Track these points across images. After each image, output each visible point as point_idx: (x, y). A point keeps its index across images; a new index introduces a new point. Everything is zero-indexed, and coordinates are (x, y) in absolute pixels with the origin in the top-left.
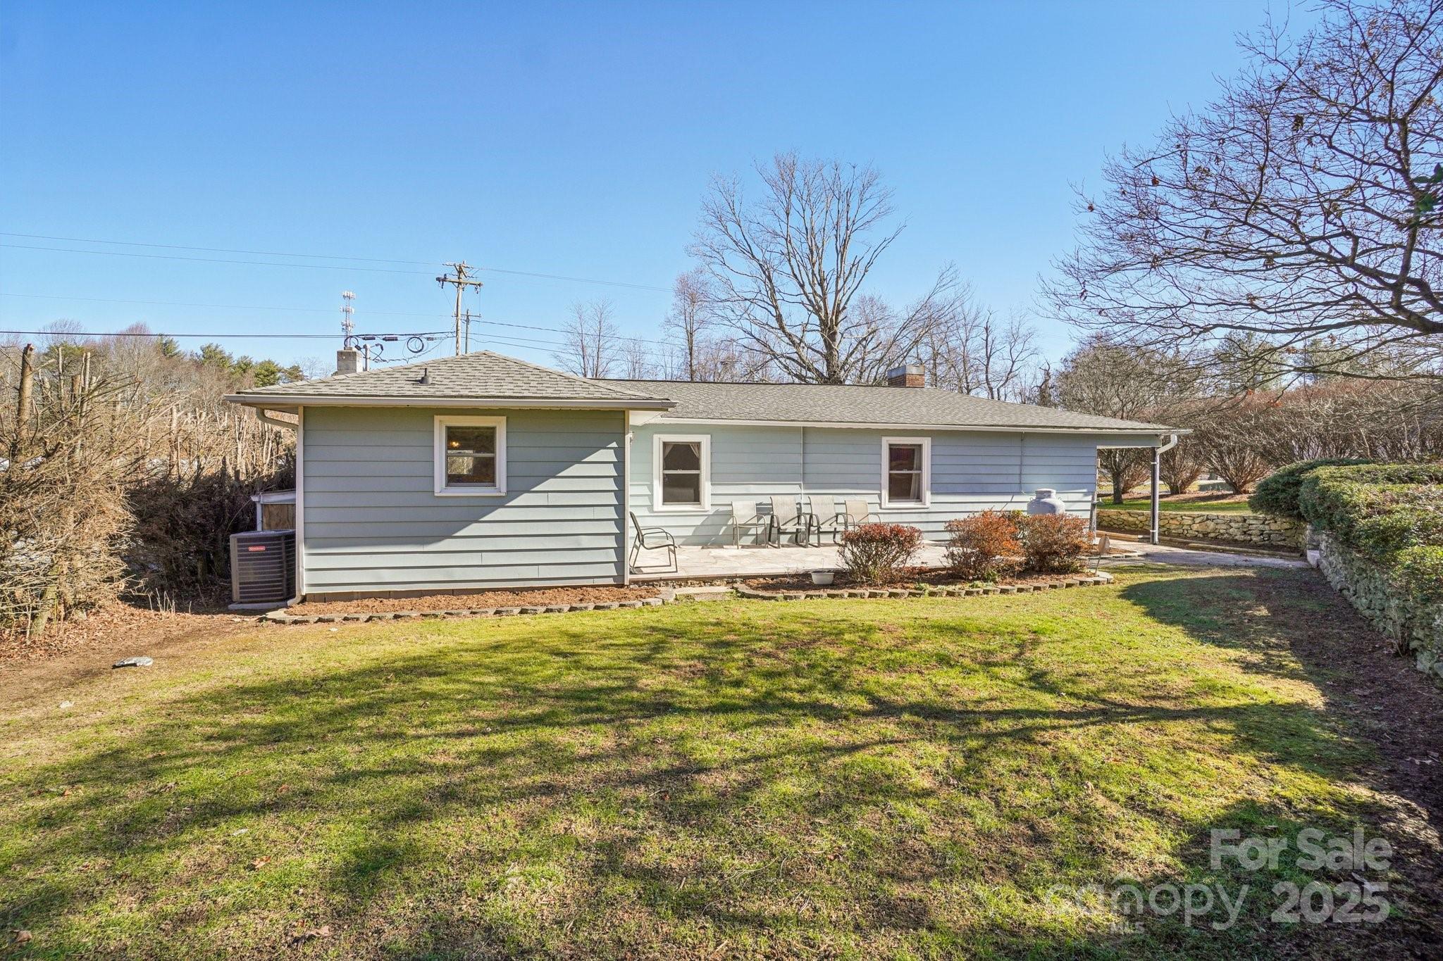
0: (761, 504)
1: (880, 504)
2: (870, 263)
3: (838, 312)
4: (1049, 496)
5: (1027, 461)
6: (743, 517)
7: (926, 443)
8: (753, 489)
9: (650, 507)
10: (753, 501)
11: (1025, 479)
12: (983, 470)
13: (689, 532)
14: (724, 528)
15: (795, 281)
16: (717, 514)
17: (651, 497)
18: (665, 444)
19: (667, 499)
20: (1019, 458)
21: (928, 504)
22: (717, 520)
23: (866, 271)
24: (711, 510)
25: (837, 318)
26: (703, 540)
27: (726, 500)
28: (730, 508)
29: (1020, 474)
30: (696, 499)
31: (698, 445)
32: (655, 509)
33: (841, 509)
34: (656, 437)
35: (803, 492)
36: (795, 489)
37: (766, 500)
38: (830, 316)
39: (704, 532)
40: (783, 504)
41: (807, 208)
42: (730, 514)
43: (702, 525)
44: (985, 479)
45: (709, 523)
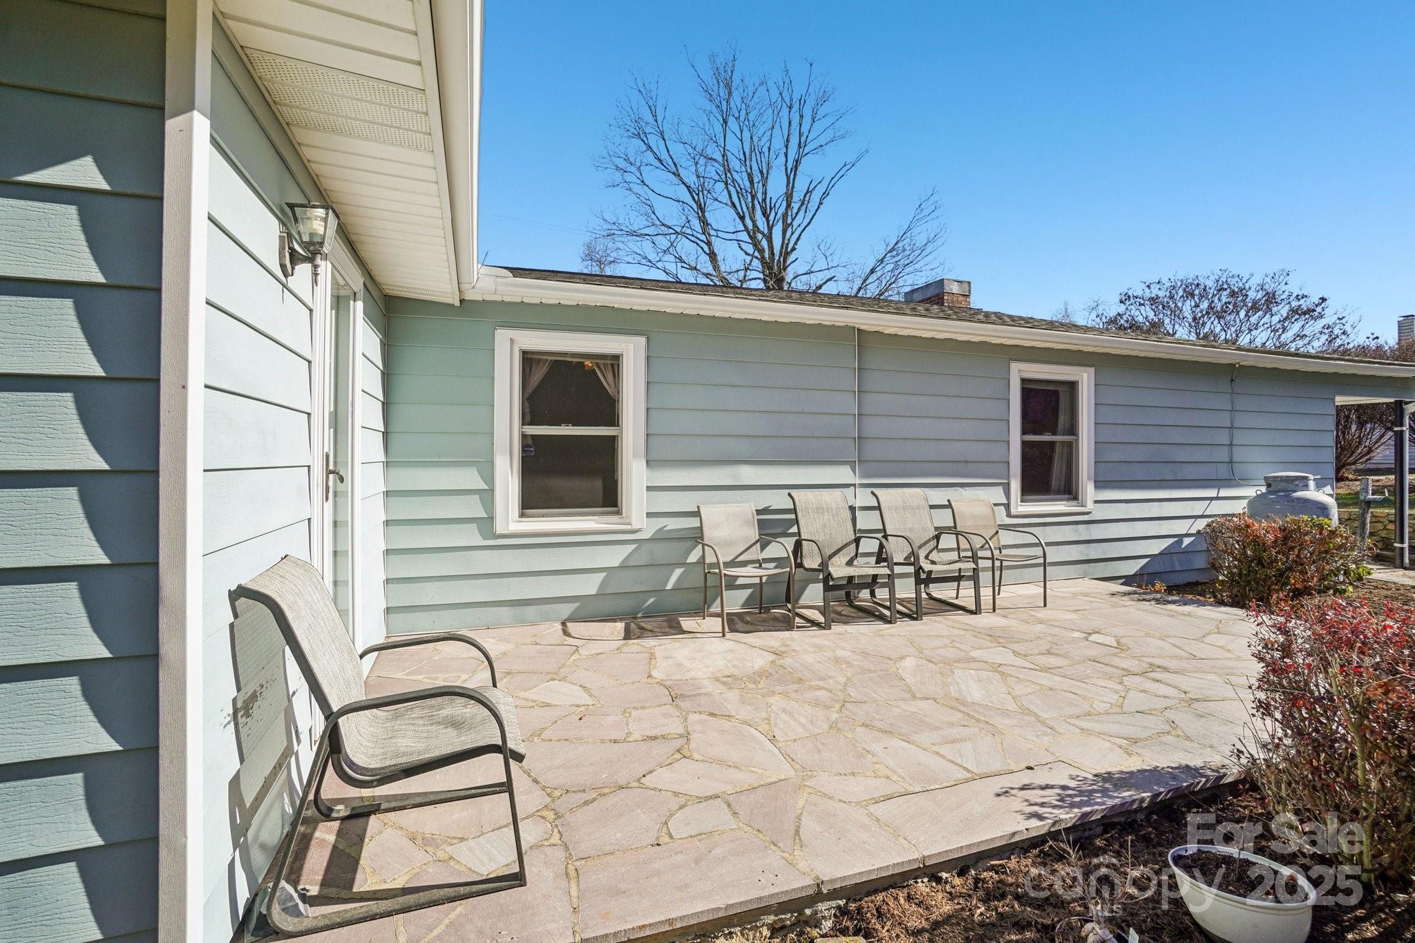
0: (766, 511)
1: (1007, 506)
2: (826, 194)
3: (786, 253)
4: (1306, 487)
5: (1241, 420)
6: (728, 543)
7: (1085, 378)
8: (749, 474)
9: (486, 524)
10: (750, 504)
11: (1239, 454)
12: (1175, 436)
13: (589, 586)
14: (678, 572)
15: (732, 211)
16: (661, 537)
17: (487, 496)
18: (529, 360)
19: (531, 501)
20: (1227, 414)
21: (1090, 506)
22: (663, 552)
23: (821, 203)
24: (649, 529)
25: (785, 261)
26: (625, 605)
27: (686, 502)
28: (694, 522)
29: (1231, 445)
30: (610, 499)
31: (613, 362)
32: (500, 529)
33: (944, 519)
34: (503, 336)
35: (858, 481)
36: (843, 474)
37: (779, 500)
38: (777, 258)
39: (629, 583)
40: (820, 510)
41: (746, 130)
42: (697, 537)
43: (623, 567)
44: (1182, 455)
45: (641, 560)
